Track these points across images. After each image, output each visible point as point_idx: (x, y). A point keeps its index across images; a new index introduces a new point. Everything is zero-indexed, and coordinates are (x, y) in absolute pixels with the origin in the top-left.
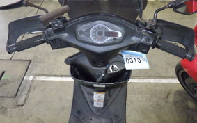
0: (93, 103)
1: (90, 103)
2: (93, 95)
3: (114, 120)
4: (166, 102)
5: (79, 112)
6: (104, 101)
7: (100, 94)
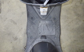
0: (40, 13)
1: (38, 13)
2: (40, 9)
3: (53, 21)
4: (81, 3)
5: (32, 18)
6: (47, 12)
7: (44, 8)
